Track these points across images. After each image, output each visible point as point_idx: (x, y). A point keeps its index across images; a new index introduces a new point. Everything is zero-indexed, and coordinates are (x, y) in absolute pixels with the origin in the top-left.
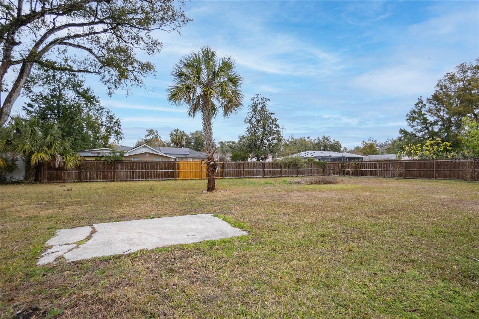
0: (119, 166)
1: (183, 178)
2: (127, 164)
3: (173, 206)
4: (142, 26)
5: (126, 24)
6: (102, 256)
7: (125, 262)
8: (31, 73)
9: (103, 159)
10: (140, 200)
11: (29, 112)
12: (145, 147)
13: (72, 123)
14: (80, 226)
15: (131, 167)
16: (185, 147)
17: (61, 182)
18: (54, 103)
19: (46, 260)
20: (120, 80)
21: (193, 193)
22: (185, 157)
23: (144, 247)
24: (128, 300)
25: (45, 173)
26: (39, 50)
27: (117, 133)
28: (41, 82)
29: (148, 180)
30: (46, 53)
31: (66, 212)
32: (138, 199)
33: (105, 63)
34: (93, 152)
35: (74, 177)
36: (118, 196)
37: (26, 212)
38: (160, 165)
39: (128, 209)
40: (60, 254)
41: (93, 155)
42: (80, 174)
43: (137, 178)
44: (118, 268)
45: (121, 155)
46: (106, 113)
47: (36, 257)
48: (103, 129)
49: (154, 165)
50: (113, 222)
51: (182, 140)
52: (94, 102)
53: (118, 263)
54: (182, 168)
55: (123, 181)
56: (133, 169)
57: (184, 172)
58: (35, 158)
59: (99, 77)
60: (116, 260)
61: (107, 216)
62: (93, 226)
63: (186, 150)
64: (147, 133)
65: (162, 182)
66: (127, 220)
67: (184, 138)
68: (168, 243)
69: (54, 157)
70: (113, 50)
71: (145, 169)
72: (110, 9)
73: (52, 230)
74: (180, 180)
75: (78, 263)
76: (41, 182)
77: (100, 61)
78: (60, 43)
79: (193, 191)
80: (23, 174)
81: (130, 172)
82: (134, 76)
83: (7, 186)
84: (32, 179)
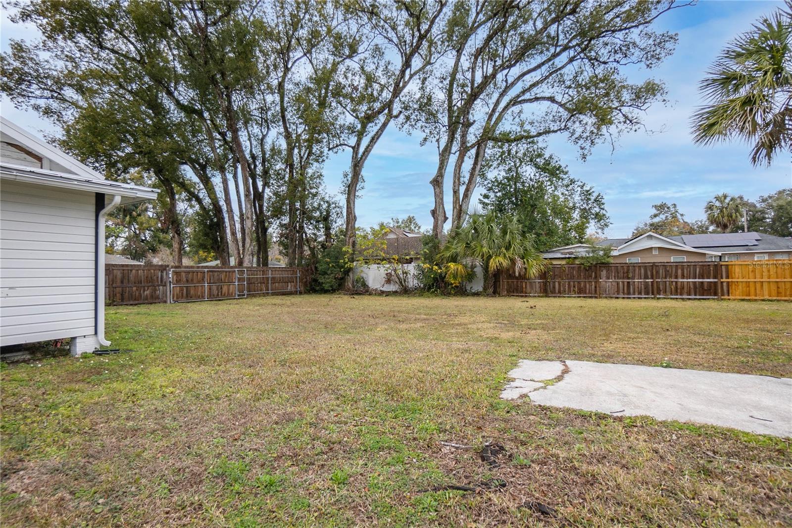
0: (604, 273)
1: (743, 298)
2: (617, 269)
3: (714, 351)
4: (633, 22)
5: (603, 32)
6: (578, 408)
7: (614, 428)
8: (486, 155)
9: (577, 262)
10: (642, 332)
11: (485, 205)
12: (650, 237)
13: (533, 212)
14: (548, 360)
15: (625, 275)
16: (746, 230)
17: (522, 296)
18: (511, 187)
19: (509, 394)
20: (599, 129)
21: (768, 331)
22: (748, 251)
23: (648, 414)
24: (618, 487)
25: (504, 283)
26: (492, 123)
27: (599, 217)
28: (495, 164)
29: (658, 298)
30: (500, 124)
31: (529, 337)
32: (638, 330)
33: (574, 110)
34: (562, 251)
35: (538, 289)
36: (603, 322)
37: (487, 331)
38: (683, 270)
39: (620, 345)
40: (524, 391)
41: (563, 256)
42: (545, 284)
43: (636, 293)
44: (603, 433)
45: (605, 254)
46: (579, 189)
47: (498, 388)
48: (576, 215)
49: (669, 270)
50: (594, 361)
51: (737, 217)
52: (561, 176)
53: (602, 426)
54: (738, 274)
55: (611, 297)
56: (629, 278)
57: (744, 284)
58: (493, 264)
59: (566, 134)
60: (600, 421)
61: (586, 352)
62: (564, 362)
63: (750, 237)
64: (654, 211)
65: (689, 303)
66: (618, 362)
67: (744, 211)
68: (699, 420)
69: (513, 261)
70: (585, 86)
71: (652, 278)
72: (577, 22)
73: (514, 358)
74: (734, 300)
75: (545, 409)
76: (499, 296)
77: (566, 109)
78: (513, 105)
79: (769, 327)
80: (482, 283)
81: (623, 282)
82: (624, 115)
83: (468, 298)
84: (491, 290)
